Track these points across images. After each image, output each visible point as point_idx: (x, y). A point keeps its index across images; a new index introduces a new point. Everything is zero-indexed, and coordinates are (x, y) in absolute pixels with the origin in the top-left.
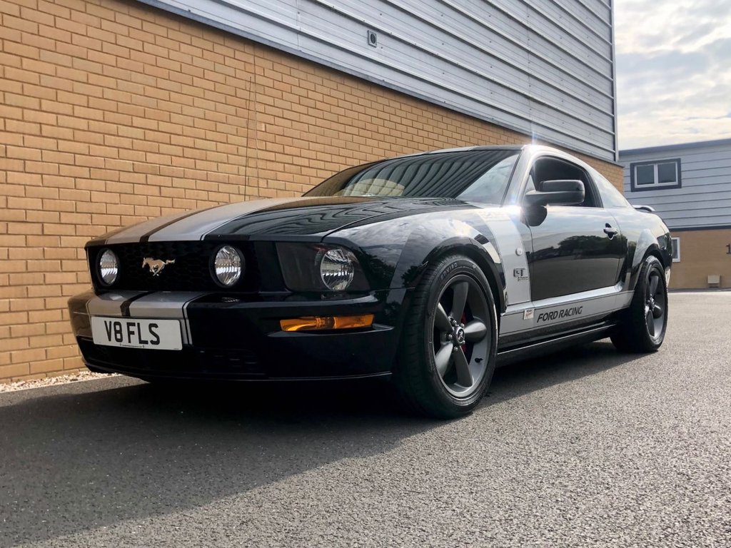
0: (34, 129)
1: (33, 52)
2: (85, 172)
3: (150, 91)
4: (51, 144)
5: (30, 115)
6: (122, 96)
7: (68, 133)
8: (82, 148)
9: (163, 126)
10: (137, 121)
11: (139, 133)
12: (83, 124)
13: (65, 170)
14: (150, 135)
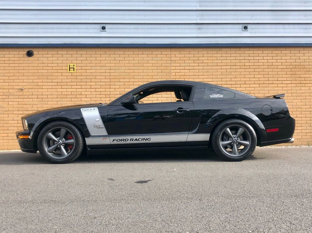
0: (89, 87)
1: (89, 68)
2: (104, 96)
3: (126, 71)
4: (94, 90)
5: (88, 84)
6: (116, 74)
7: (99, 87)
8: (104, 90)
9: (131, 80)
10: (121, 80)
11: (123, 83)
12: (104, 84)
13: (98, 96)
14: (126, 83)
